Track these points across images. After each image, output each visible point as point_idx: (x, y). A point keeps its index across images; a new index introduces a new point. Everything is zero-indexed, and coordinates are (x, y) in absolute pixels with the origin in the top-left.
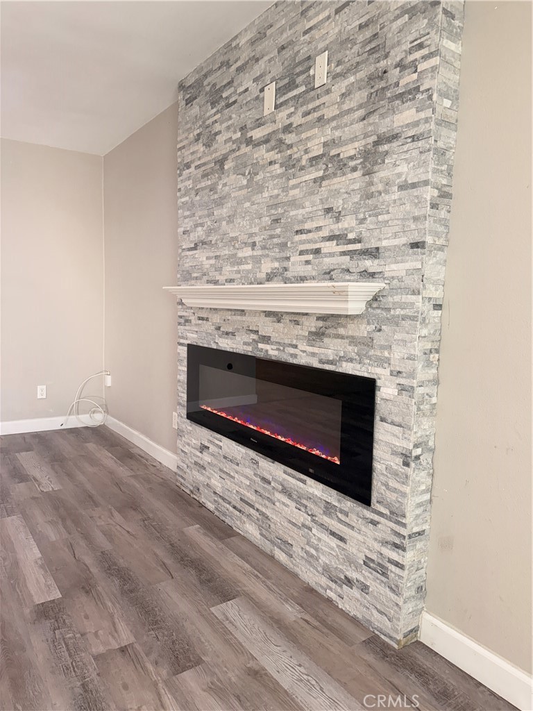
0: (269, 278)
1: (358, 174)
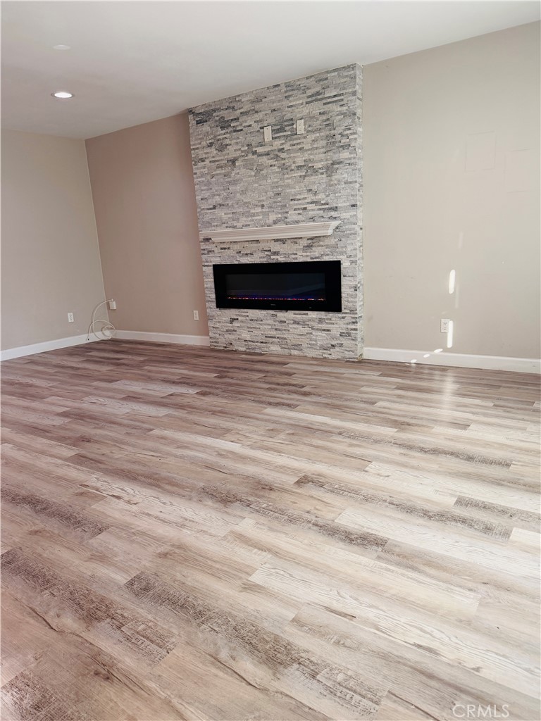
0: (275, 223)
1: (324, 176)
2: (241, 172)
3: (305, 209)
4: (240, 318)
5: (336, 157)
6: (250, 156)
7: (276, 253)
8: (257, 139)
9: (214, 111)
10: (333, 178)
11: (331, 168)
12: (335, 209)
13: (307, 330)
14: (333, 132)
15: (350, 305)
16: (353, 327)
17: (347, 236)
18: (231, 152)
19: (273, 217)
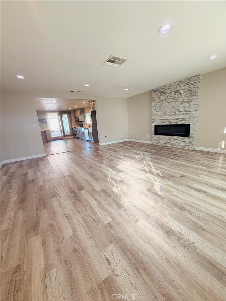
0: (172, 115)
1: (188, 103)
2: (164, 103)
3: (181, 111)
4: (160, 138)
5: (191, 99)
6: (167, 99)
7: (172, 122)
8: (170, 95)
9: (159, 89)
10: (190, 104)
11: (190, 102)
12: (190, 111)
13: (179, 141)
14: (191, 92)
15: (192, 135)
16: (193, 141)
17: (193, 118)
18: (162, 99)
19: (172, 113)
